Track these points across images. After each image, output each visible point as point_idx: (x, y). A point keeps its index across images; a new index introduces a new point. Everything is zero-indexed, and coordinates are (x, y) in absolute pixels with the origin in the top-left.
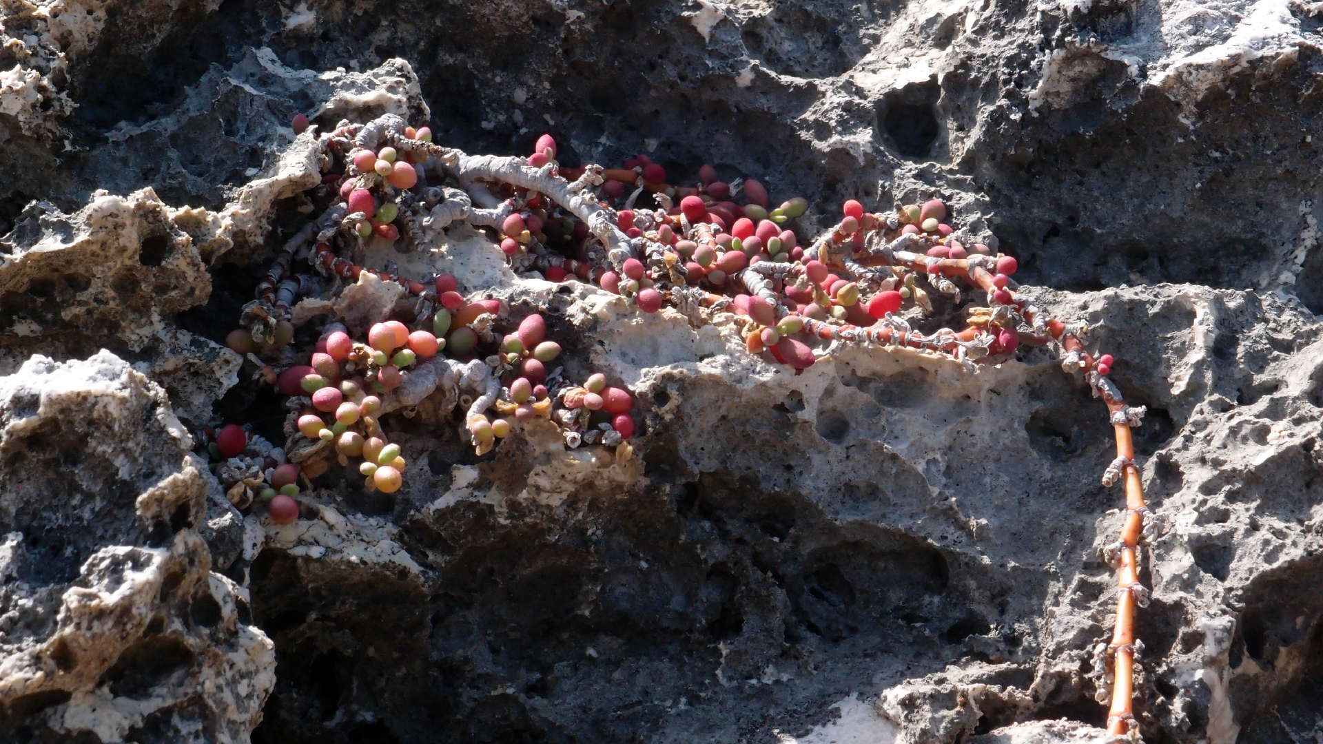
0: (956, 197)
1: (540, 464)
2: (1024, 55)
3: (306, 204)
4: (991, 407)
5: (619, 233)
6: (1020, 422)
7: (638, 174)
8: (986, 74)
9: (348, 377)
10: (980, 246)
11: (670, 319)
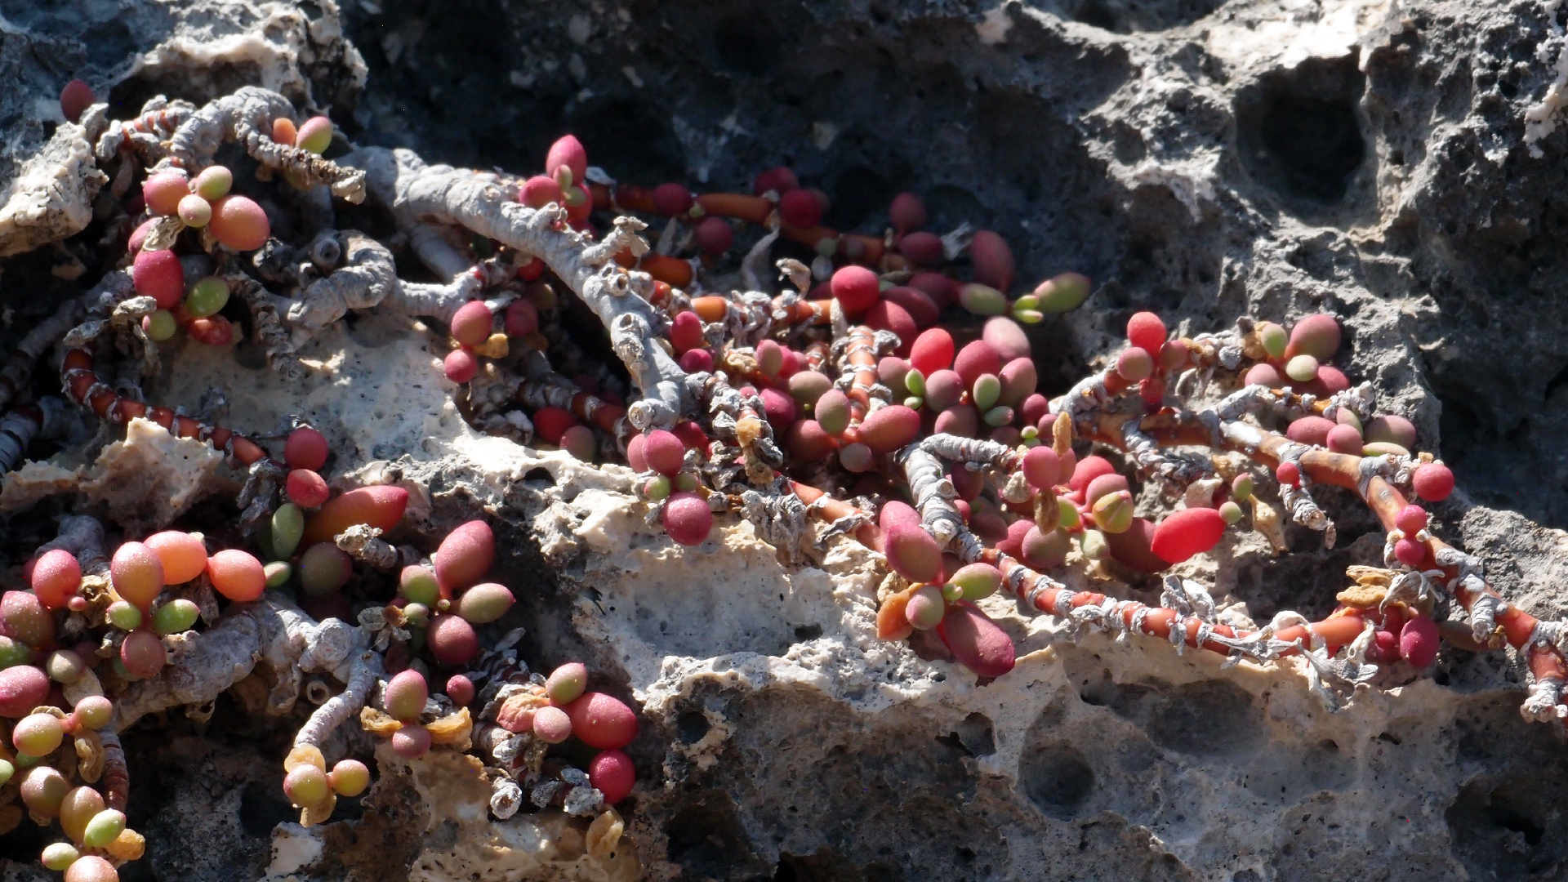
0: (1365, 310)
1: (435, 846)
2: (1525, 30)
3: (69, 261)
4: (1378, 770)
5: (663, 359)
6: (1434, 804)
7: (771, 206)
8: (1450, 58)
9: (66, 644)
10: (1398, 422)
11: (739, 550)
